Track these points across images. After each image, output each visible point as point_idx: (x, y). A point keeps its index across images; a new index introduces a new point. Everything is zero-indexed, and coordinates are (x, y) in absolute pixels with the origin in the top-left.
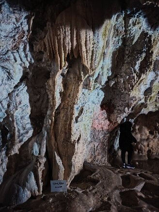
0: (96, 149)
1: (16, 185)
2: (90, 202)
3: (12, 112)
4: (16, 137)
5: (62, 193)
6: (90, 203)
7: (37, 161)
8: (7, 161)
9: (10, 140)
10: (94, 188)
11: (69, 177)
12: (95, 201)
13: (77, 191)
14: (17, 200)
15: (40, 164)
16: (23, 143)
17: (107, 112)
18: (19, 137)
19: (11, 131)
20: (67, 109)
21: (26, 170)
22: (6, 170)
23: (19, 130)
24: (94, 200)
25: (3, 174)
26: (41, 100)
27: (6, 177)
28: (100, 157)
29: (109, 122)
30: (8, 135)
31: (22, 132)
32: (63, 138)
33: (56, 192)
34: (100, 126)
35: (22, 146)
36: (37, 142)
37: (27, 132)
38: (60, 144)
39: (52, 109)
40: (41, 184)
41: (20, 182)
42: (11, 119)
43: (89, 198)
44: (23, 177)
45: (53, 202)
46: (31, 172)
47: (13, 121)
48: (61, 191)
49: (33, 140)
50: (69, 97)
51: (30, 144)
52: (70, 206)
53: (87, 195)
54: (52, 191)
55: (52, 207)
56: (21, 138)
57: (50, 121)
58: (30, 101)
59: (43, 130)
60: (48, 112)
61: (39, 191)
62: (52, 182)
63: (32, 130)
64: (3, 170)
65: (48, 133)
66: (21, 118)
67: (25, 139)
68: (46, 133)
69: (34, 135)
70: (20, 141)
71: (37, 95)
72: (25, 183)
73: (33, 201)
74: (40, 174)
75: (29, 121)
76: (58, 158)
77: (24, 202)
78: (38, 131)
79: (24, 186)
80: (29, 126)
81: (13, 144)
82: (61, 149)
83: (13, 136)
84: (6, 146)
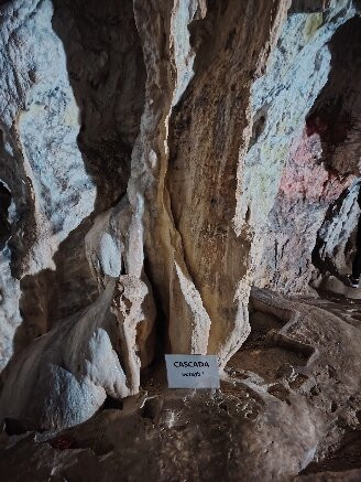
0: (279, 251)
1: (54, 369)
2: (306, 430)
3: (7, 117)
4: (39, 216)
5: (205, 392)
6: (305, 434)
7: (118, 294)
8: (19, 293)
9: (19, 225)
10: (302, 377)
11: (224, 343)
12: (319, 425)
13: (252, 386)
14: (62, 414)
15: (129, 304)
16: (64, 235)
17: (323, 139)
18: (49, 214)
19: (19, 194)
20: (220, 102)
21: (82, 324)
22: (19, 320)
23: (45, 193)
24: (314, 423)
25: (11, 332)
26: (114, 80)
27: (23, 340)
28: (292, 273)
29: (326, 173)
30: (12, 208)
31: (56, 196)
32: (201, 220)
33: (186, 391)
34: (298, 186)
35: (62, 246)
36: (112, 232)
37: (75, 199)
38: (193, 239)
39: (159, 104)
40: (135, 364)
41: (67, 360)
42: (9, 148)
43: (297, 414)
44: (75, 345)
45: (180, 427)
46: (100, 330)
47: (18, 155)
48: (202, 385)
49: (100, 223)
50: (228, 45)
51: (89, 238)
52: (241, 447)
53: (289, 403)
54: (171, 384)
55: (179, 445)
56: (55, 218)
57: (154, 157)
58: (73, 77)
59: (131, 189)
60: (146, 121)
61: (129, 384)
62: (169, 359)
63: (94, 192)
64: (11, 320)
65: (147, 202)
66: (49, 146)
67: (72, 222)
68: (141, 202)
69: (100, 210)
70: (56, 230)
71: (98, 53)
72: (85, 365)
73: (115, 414)
74: (130, 334)
75: (78, 157)
76: (187, 287)
77: (84, 420)
78: (111, 197)
79: (81, 373)
80: (80, 176)
81: (31, 239)
82: (194, 255)
83: (27, 211)
84: (10, 246)
